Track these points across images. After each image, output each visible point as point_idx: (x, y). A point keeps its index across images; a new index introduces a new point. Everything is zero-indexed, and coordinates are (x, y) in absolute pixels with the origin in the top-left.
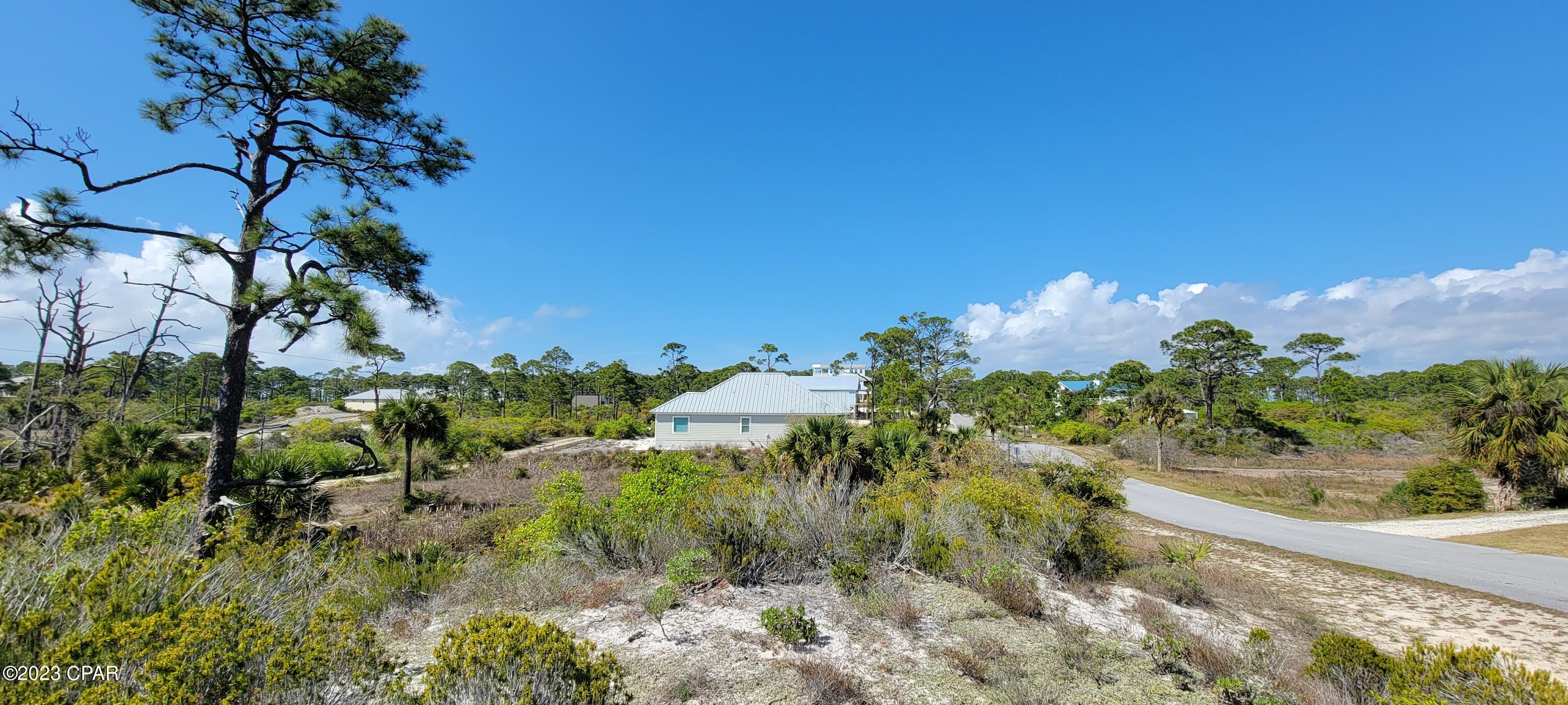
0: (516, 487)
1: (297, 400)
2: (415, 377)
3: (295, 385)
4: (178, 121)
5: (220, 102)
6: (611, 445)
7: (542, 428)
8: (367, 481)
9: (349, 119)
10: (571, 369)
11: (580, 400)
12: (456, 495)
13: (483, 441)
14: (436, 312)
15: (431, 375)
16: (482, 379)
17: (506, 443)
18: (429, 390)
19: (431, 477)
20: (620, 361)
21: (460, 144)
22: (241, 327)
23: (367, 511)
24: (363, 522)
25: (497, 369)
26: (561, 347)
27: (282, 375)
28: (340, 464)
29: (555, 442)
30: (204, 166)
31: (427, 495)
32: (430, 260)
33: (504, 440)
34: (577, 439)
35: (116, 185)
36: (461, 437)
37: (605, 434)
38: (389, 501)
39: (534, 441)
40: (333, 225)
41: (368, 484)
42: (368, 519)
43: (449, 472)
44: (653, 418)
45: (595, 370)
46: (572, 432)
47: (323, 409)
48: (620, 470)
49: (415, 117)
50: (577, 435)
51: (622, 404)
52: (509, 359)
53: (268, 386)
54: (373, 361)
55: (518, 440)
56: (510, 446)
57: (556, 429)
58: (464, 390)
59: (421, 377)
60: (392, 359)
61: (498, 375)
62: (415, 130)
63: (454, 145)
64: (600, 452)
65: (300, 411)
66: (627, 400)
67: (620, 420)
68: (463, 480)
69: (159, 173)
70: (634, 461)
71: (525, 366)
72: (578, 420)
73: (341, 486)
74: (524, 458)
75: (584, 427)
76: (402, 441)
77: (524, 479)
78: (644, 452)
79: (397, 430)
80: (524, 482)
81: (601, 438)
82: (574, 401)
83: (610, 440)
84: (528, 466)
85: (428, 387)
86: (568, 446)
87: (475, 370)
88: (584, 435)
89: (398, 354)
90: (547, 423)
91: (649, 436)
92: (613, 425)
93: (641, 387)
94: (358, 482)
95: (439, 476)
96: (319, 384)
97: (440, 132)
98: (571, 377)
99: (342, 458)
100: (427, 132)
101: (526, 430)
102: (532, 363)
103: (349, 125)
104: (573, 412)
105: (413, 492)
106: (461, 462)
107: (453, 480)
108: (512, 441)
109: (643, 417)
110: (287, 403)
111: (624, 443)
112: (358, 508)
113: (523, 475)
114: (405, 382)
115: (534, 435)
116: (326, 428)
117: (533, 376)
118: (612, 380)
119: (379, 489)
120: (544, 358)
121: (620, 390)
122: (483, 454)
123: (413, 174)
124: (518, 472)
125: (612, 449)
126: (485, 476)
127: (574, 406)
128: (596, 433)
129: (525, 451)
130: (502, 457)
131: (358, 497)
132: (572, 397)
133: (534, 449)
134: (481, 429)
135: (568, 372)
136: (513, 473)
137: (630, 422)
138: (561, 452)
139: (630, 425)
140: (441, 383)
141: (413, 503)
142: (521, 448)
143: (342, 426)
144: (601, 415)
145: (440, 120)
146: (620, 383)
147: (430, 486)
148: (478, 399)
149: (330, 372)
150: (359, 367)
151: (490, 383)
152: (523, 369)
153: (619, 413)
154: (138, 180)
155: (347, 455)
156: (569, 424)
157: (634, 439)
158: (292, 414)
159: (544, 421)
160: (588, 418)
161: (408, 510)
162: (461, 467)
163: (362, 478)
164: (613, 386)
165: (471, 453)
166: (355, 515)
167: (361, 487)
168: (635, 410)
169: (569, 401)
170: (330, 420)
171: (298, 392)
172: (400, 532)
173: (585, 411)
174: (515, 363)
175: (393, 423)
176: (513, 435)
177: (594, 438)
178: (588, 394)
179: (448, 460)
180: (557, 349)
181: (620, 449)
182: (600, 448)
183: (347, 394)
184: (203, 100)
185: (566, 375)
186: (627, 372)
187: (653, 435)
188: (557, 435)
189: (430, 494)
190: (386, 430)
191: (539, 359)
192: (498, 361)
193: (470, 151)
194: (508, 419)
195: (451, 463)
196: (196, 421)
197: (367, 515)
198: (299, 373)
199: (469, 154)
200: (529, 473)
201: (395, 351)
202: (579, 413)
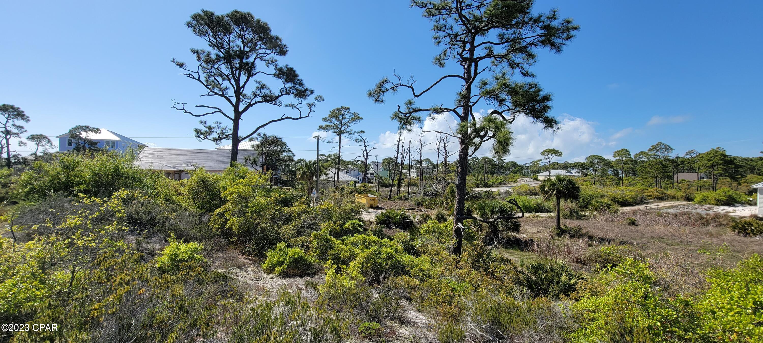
0: (627, 230)
1: (517, 175)
2: (570, 164)
3: (517, 169)
4: (445, 61)
5: (457, 47)
6: (709, 209)
7: (649, 194)
8: (542, 216)
9: (509, 33)
10: (672, 156)
11: (680, 176)
12: (587, 230)
13: (605, 200)
14: (558, 128)
15: (579, 162)
16: (607, 164)
17: (622, 202)
18: (578, 170)
19: (574, 218)
20: (718, 148)
21: (568, 22)
22: (464, 146)
23: (539, 232)
24: (536, 237)
25: (617, 158)
26: (663, 142)
27: (512, 164)
28: (530, 206)
29: (659, 204)
30: (448, 76)
31: (569, 228)
32: (552, 98)
33: (620, 200)
34: (677, 203)
35: (422, 93)
36: (592, 197)
37: (704, 201)
38: (550, 229)
39: (642, 202)
40: (489, 87)
41: (542, 217)
42: (539, 236)
43: (585, 216)
44: (755, 190)
45: (695, 155)
46: (674, 198)
47: (528, 179)
48: (719, 229)
49: (541, 16)
50: (678, 200)
51: (721, 179)
52: (625, 152)
53: (508, 169)
54: (547, 157)
55: (630, 200)
56: (624, 204)
57: (660, 195)
58: (596, 171)
59: (574, 164)
60: (556, 156)
61: (618, 162)
62: (541, 24)
63: (564, 24)
64: (698, 214)
65: (519, 180)
66: (726, 176)
67: (718, 192)
68: (593, 221)
69: (435, 84)
70: (734, 224)
71: (636, 156)
72: (679, 189)
73: (530, 217)
74: (635, 212)
75: (684, 195)
76: (555, 199)
77: (634, 226)
78: (744, 217)
79: (552, 193)
80: (633, 228)
81: (700, 203)
82: (675, 177)
83: (708, 206)
84: (637, 218)
85: (577, 169)
86: (669, 207)
87: (602, 160)
88: (685, 200)
89: (559, 153)
90: (653, 191)
91: (750, 205)
92: (711, 194)
93: (741, 166)
94: (537, 216)
95: (580, 217)
96: (527, 168)
97: (555, 19)
98: (673, 161)
99: (531, 204)
100: (547, 22)
101: (636, 195)
102: (641, 153)
103: (507, 36)
104: (675, 184)
105: (561, 226)
106: (593, 211)
107: (587, 221)
108: (626, 201)
109: (743, 189)
110: (514, 177)
111: (722, 209)
112: (535, 229)
113: (633, 223)
114: (566, 166)
115: (643, 198)
116: (526, 188)
117: (643, 162)
118: (711, 162)
119: (546, 221)
120: (650, 150)
121: (719, 169)
122: (606, 208)
123: (534, 48)
124: (629, 221)
125: (711, 212)
126: (607, 221)
127: (675, 180)
128: (695, 200)
129: (635, 208)
130: (619, 210)
131: (537, 224)
132: (674, 174)
133: (642, 207)
134: (605, 193)
135: (671, 158)
136: (625, 221)
137: (730, 193)
138: (663, 211)
139: (730, 196)
140: (584, 167)
141: (561, 232)
142: (632, 205)
143: (533, 188)
144: (701, 187)
145: (555, 12)
146: (718, 164)
147: (572, 224)
148: (604, 175)
149: (531, 163)
150: (541, 160)
151: (612, 167)
152: (635, 157)
153: (718, 186)
154: (429, 89)
155: (533, 202)
156: (670, 192)
157: (734, 206)
158: (516, 181)
159: (650, 190)
160: (689, 188)
161: (559, 235)
162: (592, 214)
163: (539, 214)
164: (712, 166)
165: (598, 206)
166: (533, 233)
167: (539, 219)
168: (735, 184)
169: (671, 178)
170: (528, 185)
171: (518, 172)
172: (552, 247)
173: (686, 184)
174: (629, 154)
175: (550, 190)
176: (627, 198)
177: (693, 203)
178: (688, 172)
179: (585, 209)
180: (659, 144)
181: (719, 213)
182: (700, 211)
183: (538, 173)
184: (450, 48)
185: (669, 160)
186: (725, 156)
187: (755, 204)
188: (661, 199)
189: (571, 228)
190: (546, 193)
191: (646, 151)
192: (617, 153)
193: (575, 24)
194: (624, 188)
195: (586, 211)
196: (483, 183)
197: (538, 234)
198: (519, 163)
199: (575, 26)
200: (637, 222)
201: (557, 152)
202: (680, 185)
